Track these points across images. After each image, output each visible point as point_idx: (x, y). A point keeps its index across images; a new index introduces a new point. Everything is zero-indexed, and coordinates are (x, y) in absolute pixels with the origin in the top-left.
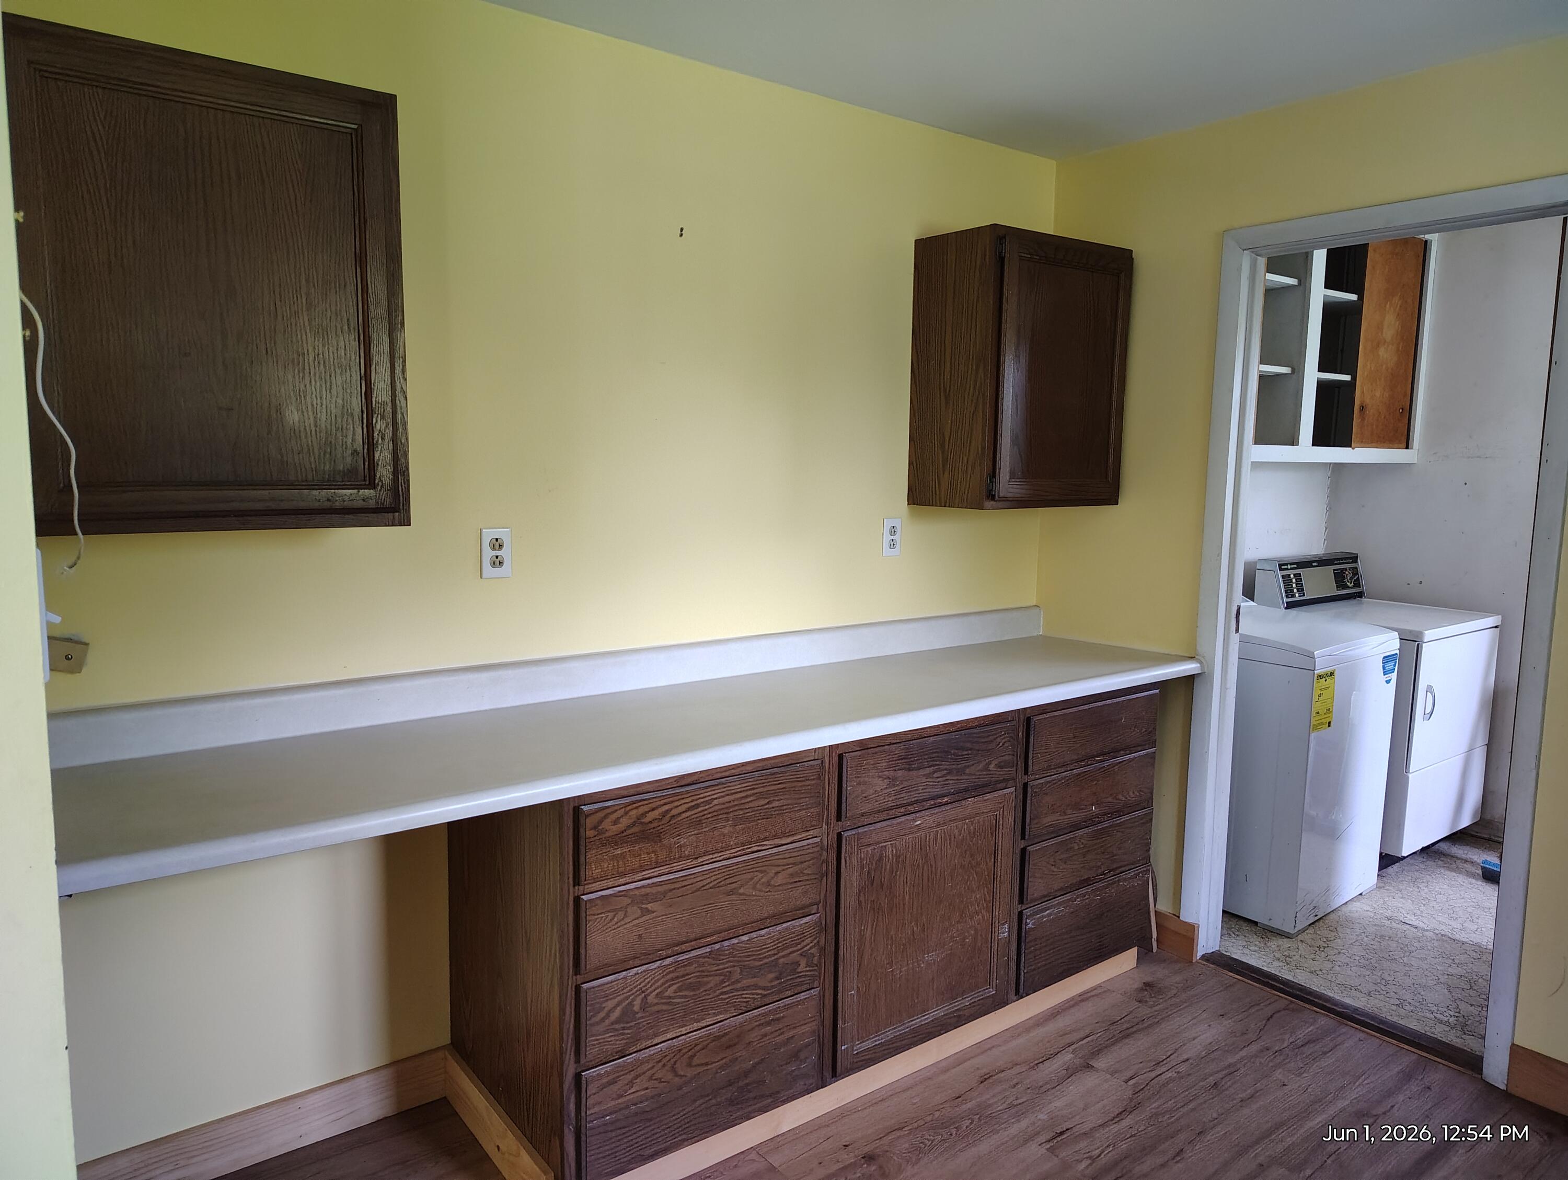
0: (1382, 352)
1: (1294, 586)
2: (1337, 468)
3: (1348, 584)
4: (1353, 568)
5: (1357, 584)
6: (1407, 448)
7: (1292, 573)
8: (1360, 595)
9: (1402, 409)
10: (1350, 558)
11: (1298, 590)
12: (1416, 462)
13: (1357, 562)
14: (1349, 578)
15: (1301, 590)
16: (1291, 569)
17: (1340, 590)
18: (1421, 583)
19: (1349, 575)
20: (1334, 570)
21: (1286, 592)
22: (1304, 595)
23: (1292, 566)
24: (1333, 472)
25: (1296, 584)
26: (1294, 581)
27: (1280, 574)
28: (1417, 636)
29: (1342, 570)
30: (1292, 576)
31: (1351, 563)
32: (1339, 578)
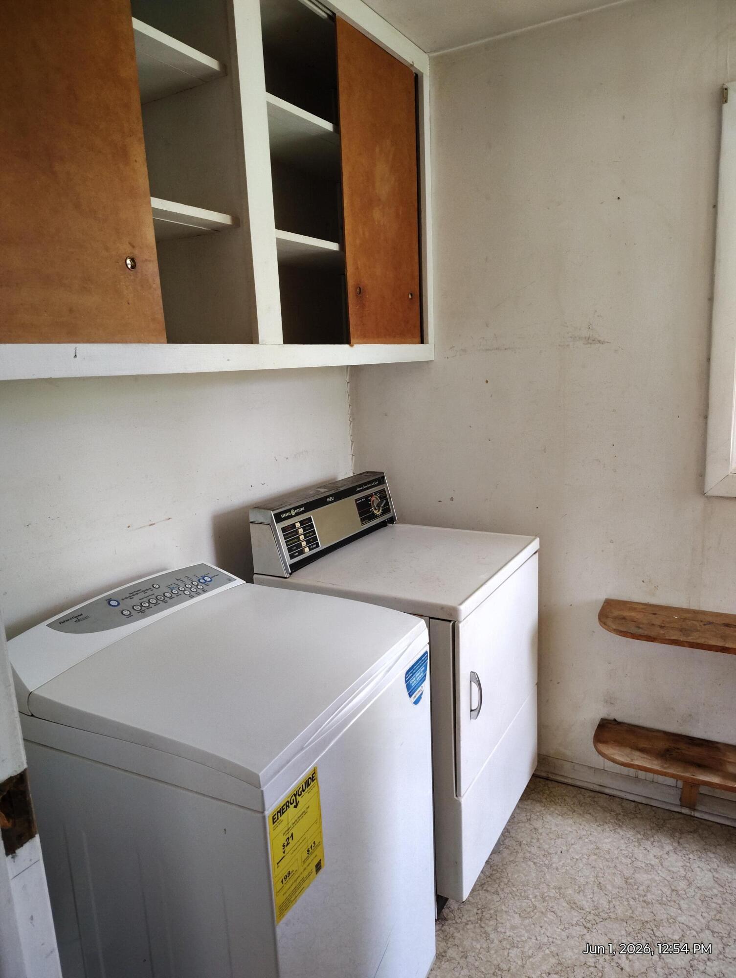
0: (377, 214)
1: (302, 537)
2: (355, 371)
3: (376, 512)
4: (380, 492)
5: (387, 510)
6: (422, 342)
7: (296, 521)
8: (392, 520)
9: (412, 295)
10: (375, 480)
11: (308, 542)
12: (433, 360)
13: (384, 482)
14: (375, 505)
15: (312, 541)
16: (297, 514)
17: (366, 523)
18: (452, 499)
19: (375, 500)
20: (356, 500)
21: (290, 550)
22: (318, 546)
23: (298, 510)
24: (352, 376)
25: (305, 535)
26: (301, 531)
27: (278, 527)
28: (451, 615)
29: (366, 497)
30: (298, 525)
31: (377, 485)
32: (364, 510)
